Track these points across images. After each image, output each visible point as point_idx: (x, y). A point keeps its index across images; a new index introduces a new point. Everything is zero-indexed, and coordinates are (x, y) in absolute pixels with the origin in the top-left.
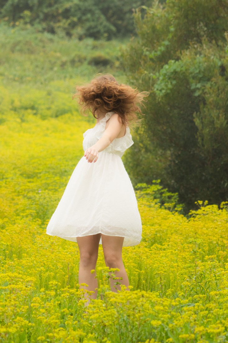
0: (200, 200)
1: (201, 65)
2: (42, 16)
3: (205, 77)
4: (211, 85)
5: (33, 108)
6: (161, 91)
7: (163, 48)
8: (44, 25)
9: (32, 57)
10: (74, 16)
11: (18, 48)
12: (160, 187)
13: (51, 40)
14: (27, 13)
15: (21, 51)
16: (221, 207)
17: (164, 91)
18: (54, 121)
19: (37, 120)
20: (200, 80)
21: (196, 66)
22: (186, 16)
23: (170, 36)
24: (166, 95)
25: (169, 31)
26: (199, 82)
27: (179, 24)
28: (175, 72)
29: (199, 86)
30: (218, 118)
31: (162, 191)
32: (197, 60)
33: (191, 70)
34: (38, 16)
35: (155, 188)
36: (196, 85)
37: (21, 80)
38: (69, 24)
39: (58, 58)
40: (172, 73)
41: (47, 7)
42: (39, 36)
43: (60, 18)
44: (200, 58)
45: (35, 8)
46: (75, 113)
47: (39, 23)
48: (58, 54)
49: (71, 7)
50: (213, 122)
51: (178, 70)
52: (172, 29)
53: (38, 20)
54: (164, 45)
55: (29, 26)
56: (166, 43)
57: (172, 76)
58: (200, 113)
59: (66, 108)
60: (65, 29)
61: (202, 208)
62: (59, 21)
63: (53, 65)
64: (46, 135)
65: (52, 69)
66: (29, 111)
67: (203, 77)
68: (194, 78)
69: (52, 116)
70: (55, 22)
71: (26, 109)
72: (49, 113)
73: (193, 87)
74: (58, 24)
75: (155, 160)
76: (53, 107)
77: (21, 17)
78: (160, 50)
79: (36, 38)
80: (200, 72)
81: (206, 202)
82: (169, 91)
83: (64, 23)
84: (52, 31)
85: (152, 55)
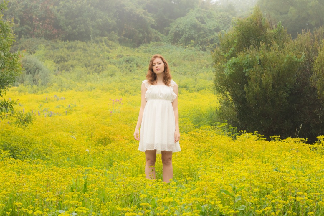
0: (242, 130)
1: (248, 59)
2: (199, 43)
3: (250, 66)
4: (253, 70)
5: (186, 87)
6: (227, 73)
7: (231, 52)
8: (201, 47)
9: (192, 62)
10: (216, 42)
11: (186, 58)
12: (226, 124)
13: (203, 54)
14: (192, 41)
15: (188, 60)
16: (255, 134)
17: (229, 73)
18: (195, 93)
19: (187, 93)
20: (248, 67)
21: (246, 60)
22: (243, 35)
23: (235, 45)
24: (231, 75)
25: (234, 42)
26: (247, 69)
27: (239, 39)
28: (235, 63)
29: (247, 70)
30: (256, 87)
31: (229, 126)
32: (246, 57)
33: (243, 62)
34: (198, 43)
35: (224, 124)
36: (246, 70)
37: (185, 74)
38: (213, 47)
39: (205, 63)
40: (233, 64)
41: (202, 38)
42: (198, 52)
43: (209, 43)
44: (248, 56)
45: (196, 39)
46: (207, 89)
47: (198, 46)
48: (206, 61)
49: (214, 38)
50: (253, 89)
51: (236, 62)
52: (236, 41)
53: (197, 45)
54: (232, 50)
55: (193, 48)
56: (233, 48)
57: (233, 65)
58: (248, 85)
59: (203, 87)
60: (211, 49)
61: (243, 134)
62: (208, 45)
63: (203, 66)
64: (190, 100)
65: (201, 68)
66: (184, 88)
67: (249, 66)
68: (245, 66)
69: (195, 91)
70: (206, 46)
71: (182, 87)
72: (194, 89)
73: (244, 71)
74: (207, 47)
75: (233, 111)
76: (196, 86)
77: (189, 44)
78: (230, 52)
79: (196, 54)
80: (248, 63)
81: (245, 131)
82: (231, 73)
83: (211, 46)
84: (204, 50)
85: (226, 55)
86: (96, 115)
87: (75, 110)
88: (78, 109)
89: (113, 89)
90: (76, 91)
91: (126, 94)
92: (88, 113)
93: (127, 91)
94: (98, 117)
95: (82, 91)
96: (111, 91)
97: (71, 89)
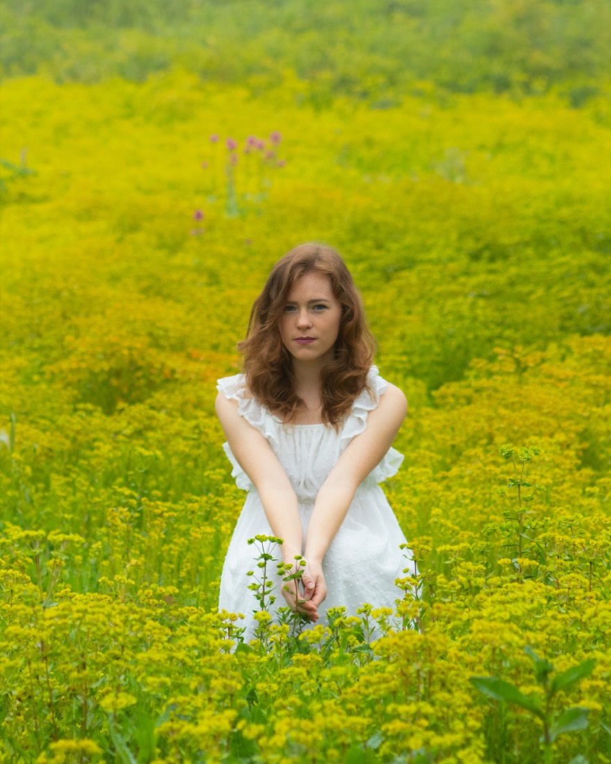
86: (130, 225)
87: (22, 198)
88: (38, 192)
89: (264, 70)
90: (59, 81)
91: (340, 102)
92: (87, 214)
93: (344, 84)
94: (140, 237)
95: (95, 79)
96: (256, 80)
97: (31, 70)
